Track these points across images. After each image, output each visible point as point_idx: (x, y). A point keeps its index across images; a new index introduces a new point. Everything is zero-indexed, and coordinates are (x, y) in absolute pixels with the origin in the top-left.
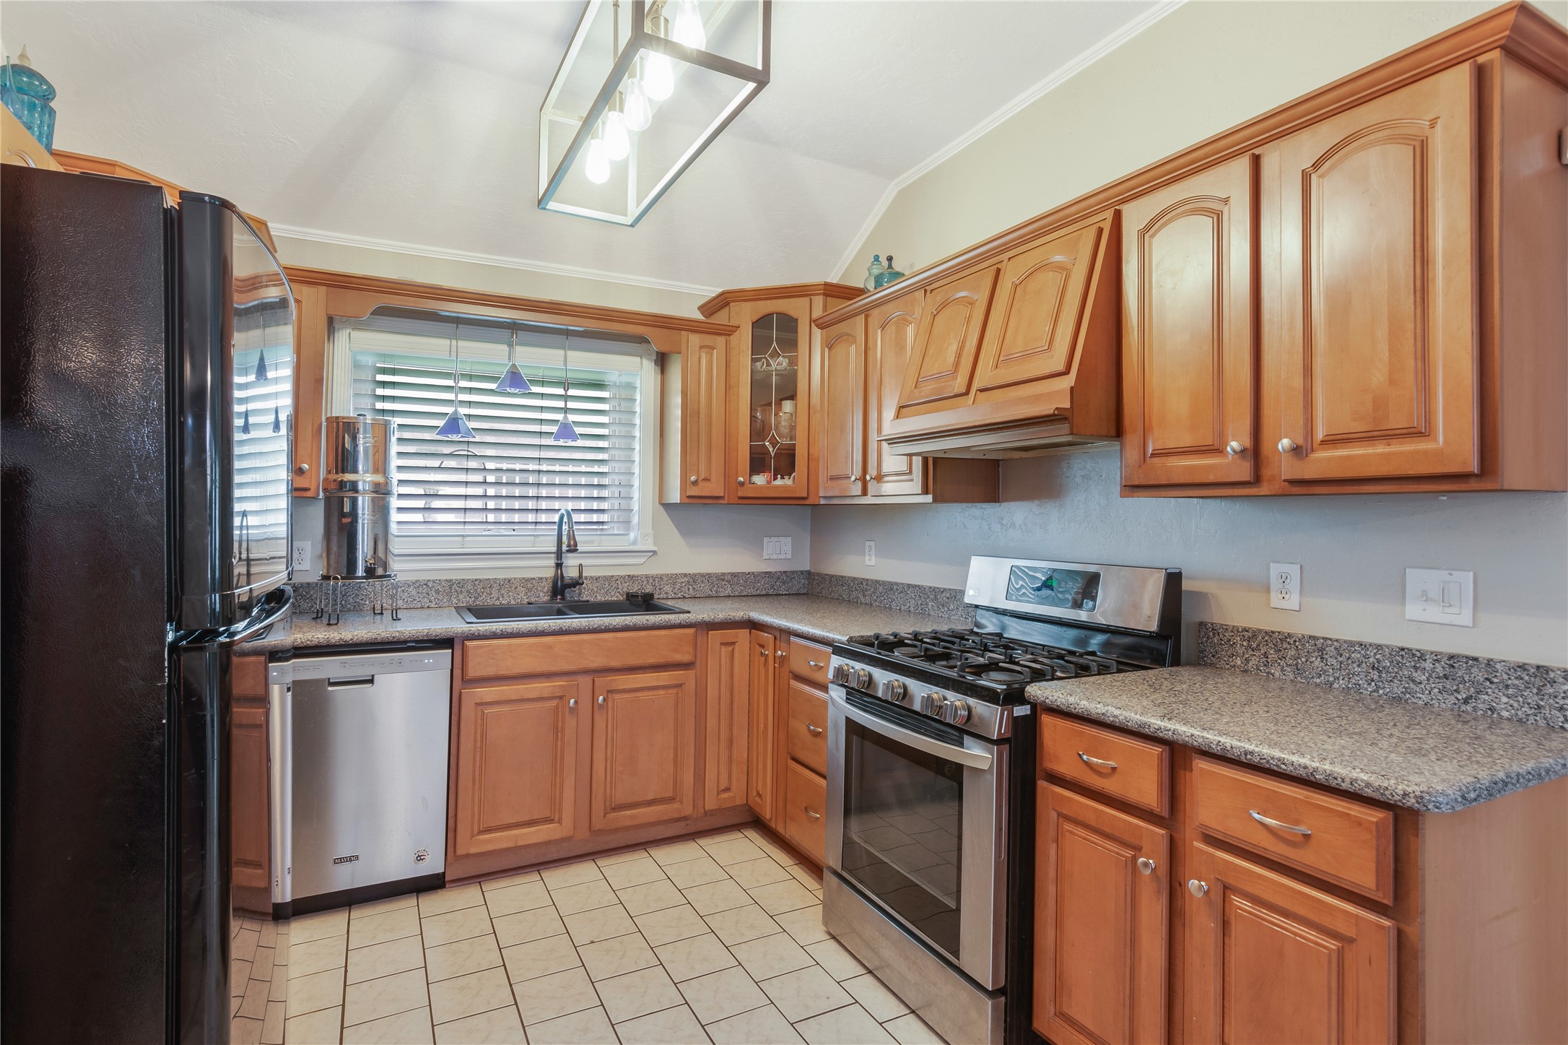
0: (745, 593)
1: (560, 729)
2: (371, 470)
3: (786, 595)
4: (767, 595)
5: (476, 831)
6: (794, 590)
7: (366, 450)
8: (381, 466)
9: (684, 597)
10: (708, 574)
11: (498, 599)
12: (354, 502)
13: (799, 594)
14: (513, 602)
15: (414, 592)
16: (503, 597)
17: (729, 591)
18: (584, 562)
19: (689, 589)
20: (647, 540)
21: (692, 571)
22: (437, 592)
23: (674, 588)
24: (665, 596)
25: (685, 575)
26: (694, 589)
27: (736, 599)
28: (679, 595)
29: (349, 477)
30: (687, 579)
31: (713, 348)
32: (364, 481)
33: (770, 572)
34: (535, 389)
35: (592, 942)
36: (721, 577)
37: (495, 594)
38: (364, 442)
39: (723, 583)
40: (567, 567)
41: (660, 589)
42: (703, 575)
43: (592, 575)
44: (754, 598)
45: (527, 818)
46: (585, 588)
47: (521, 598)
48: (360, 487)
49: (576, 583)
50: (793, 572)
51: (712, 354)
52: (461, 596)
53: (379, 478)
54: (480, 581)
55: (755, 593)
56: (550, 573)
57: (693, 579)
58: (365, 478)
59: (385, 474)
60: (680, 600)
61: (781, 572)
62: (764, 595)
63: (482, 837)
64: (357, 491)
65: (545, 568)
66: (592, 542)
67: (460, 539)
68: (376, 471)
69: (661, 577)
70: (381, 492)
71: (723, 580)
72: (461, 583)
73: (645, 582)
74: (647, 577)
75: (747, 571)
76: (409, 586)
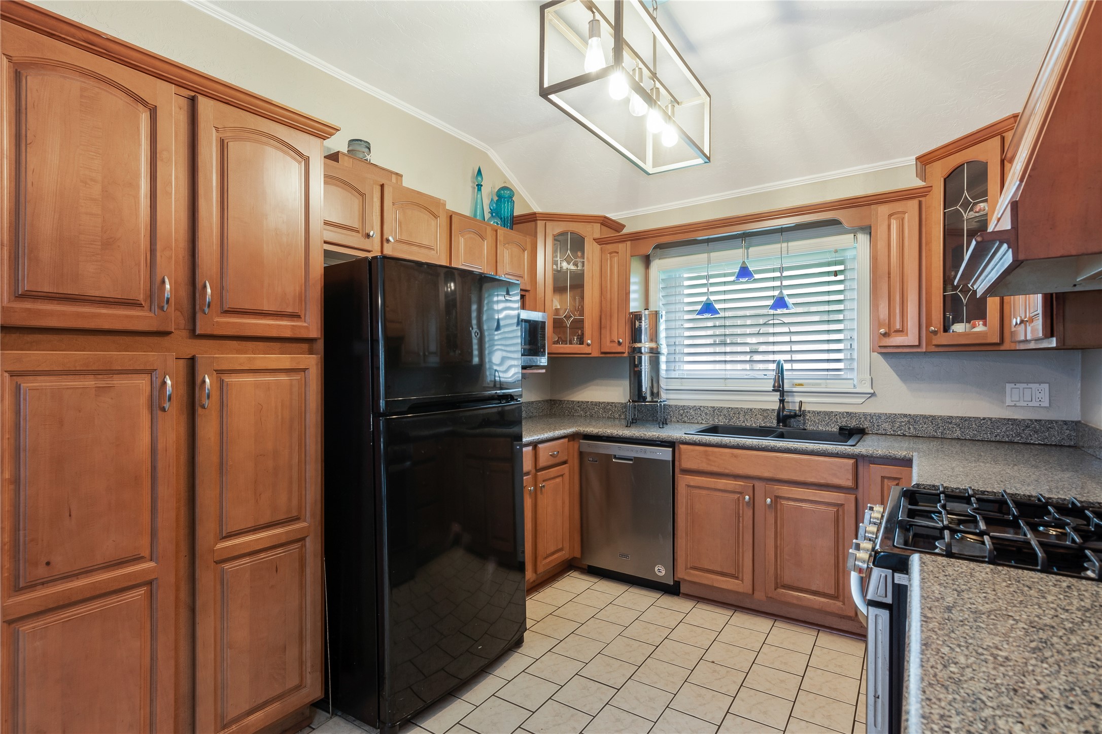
0: (979, 438)
1: (741, 515)
2: (649, 340)
3: (1039, 444)
4: (1011, 443)
5: (689, 567)
6: (1054, 440)
7: (646, 329)
8: (654, 337)
9: (904, 435)
10: (931, 416)
11: (744, 422)
12: (640, 358)
13: (1061, 446)
14: (754, 425)
15: (693, 413)
16: (747, 421)
17: (958, 433)
18: (803, 399)
19: (909, 428)
20: (865, 384)
21: (912, 413)
22: (706, 414)
23: (893, 426)
24: (884, 432)
25: (905, 416)
26: (915, 428)
27: (968, 443)
28: (899, 433)
29: (638, 345)
30: (907, 420)
31: (904, 213)
32: (645, 347)
33: (1015, 420)
36: (948, 420)
37: (742, 418)
38: (644, 324)
39: (950, 426)
40: (788, 402)
41: (878, 426)
42: (925, 417)
43: (815, 410)
44: (993, 444)
45: (719, 569)
46: (808, 420)
47: (758, 422)
48: (643, 351)
49: (795, 416)
50: (1051, 422)
51: (903, 219)
52: (720, 418)
53: (653, 345)
54: (732, 408)
55: (993, 439)
56: (776, 406)
57: (913, 419)
58: (645, 345)
59: (656, 342)
60: (899, 437)
61: (1031, 420)
62: (1006, 442)
63: (692, 571)
64: (641, 353)
65: (772, 402)
66: (819, 384)
67: (723, 380)
68: (651, 340)
69: (879, 416)
70: (655, 354)
71: (951, 423)
72: (720, 409)
73: (863, 419)
74: (865, 415)
75: (982, 416)
76: (690, 409)
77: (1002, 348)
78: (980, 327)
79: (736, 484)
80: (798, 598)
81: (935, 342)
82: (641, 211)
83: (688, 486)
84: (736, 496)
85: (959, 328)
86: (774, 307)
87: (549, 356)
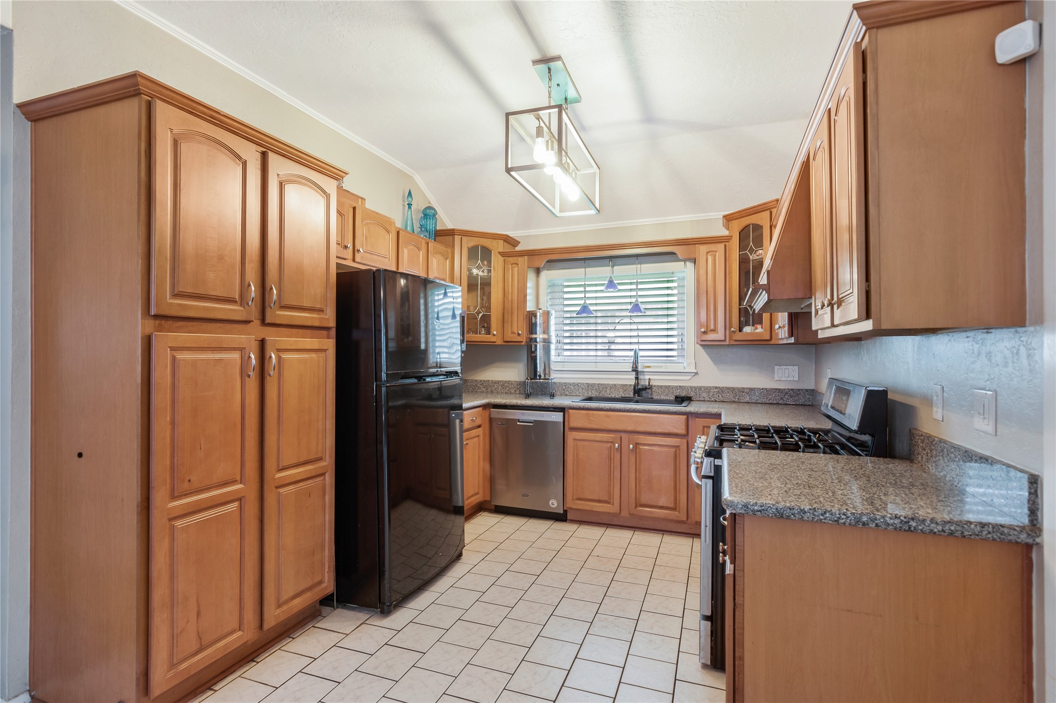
0: (760, 402)
1: (612, 458)
2: (542, 332)
3: (793, 405)
4: (778, 404)
5: (575, 498)
6: (801, 402)
7: (540, 324)
8: (546, 330)
9: (716, 401)
10: (732, 388)
11: (610, 394)
12: (536, 346)
13: (805, 405)
14: (617, 396)
15: (573, 388)
16: (612, 393)
17: (747, 399)
18: (651, 377)
19: (719, 396)
20: (691, 366)
21: (721, 386)
22: (582, 389)
23: (709, 395)
24: (703, 399)
25: (716, 388)
26: (722, 396)
27: (753, 405)
28: (713, 399)
29: (534, 336)
30: (717, 390)
31: (716, 252)
32: (539, 338)
33: (780, 389)
34: (620, 287)
35: (598, 556)
36: (742, 390)
37: (608, 392)
38: (539, 320)
39: (743, 394)
40: (641, 379)
41: (699, 395)
42: (728, 388)
43: (658, 384)
44: (768, 405)
45: (597, 498)
46: (654, 392)
47: (620, 394)
48: (538, 341)
49: (645, 389)
50: (799, 390)
51: (715, 256)
52: (593, 391)
53: (545, 336)
54: (601, 384)
55: (768, 402)
56: (633, 382)
57: (721, 390)
58: (540, 336)
59: (548, 334)
60: (713, 402)
61: (788, 389)
62: (775, 404)
63: (577, 502)
64: (537, 342)
65: (630, 379)
66: (661, 367)
67: (595, 364)
68: (544, 333)
69: (700, 388)
70: (547, 342)
71: (743, 392)
72: (593, 385)
73: (690, 390)
74: (691, 387)
75: (761, 387)
76: (571, 385)
77: (771, 343)
78: (759, 330)
79: (609, 436)
80: (650, 512)
81: (734, 338)
82: (533, 232)
83: (575, 439)
84: (609, 445)
85: (747, 329)
86: (632, 311)
87: (467, 343)
